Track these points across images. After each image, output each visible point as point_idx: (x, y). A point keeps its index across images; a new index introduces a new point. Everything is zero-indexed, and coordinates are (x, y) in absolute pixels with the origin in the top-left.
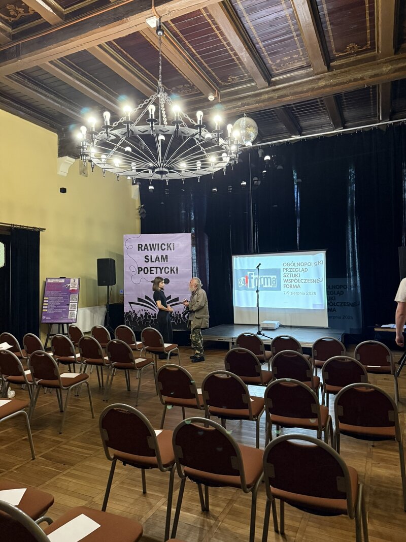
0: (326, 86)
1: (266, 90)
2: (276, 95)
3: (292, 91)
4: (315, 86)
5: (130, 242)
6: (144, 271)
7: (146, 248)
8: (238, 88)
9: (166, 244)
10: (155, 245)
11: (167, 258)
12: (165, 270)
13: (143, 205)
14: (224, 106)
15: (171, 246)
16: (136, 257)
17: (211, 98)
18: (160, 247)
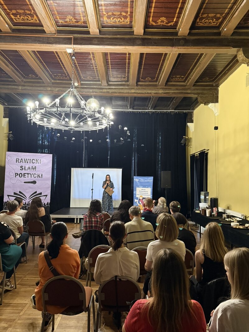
0: (135, 93)
1: (106, 87)
2: (111, 91)
3: (119, 91)
4: (130, 91)
5: (10, 157)
6: (19, 175)
7: (22, 161)
8: (91, 82)
9: (35, 160)
10: (28, 160)
11: (36, 168)
12: (34, 176)
13: (11, 132)
14: (82, 90)
15: (39, 161)
16: (14, 167)
17: (76, 84)
18: (31, 161)
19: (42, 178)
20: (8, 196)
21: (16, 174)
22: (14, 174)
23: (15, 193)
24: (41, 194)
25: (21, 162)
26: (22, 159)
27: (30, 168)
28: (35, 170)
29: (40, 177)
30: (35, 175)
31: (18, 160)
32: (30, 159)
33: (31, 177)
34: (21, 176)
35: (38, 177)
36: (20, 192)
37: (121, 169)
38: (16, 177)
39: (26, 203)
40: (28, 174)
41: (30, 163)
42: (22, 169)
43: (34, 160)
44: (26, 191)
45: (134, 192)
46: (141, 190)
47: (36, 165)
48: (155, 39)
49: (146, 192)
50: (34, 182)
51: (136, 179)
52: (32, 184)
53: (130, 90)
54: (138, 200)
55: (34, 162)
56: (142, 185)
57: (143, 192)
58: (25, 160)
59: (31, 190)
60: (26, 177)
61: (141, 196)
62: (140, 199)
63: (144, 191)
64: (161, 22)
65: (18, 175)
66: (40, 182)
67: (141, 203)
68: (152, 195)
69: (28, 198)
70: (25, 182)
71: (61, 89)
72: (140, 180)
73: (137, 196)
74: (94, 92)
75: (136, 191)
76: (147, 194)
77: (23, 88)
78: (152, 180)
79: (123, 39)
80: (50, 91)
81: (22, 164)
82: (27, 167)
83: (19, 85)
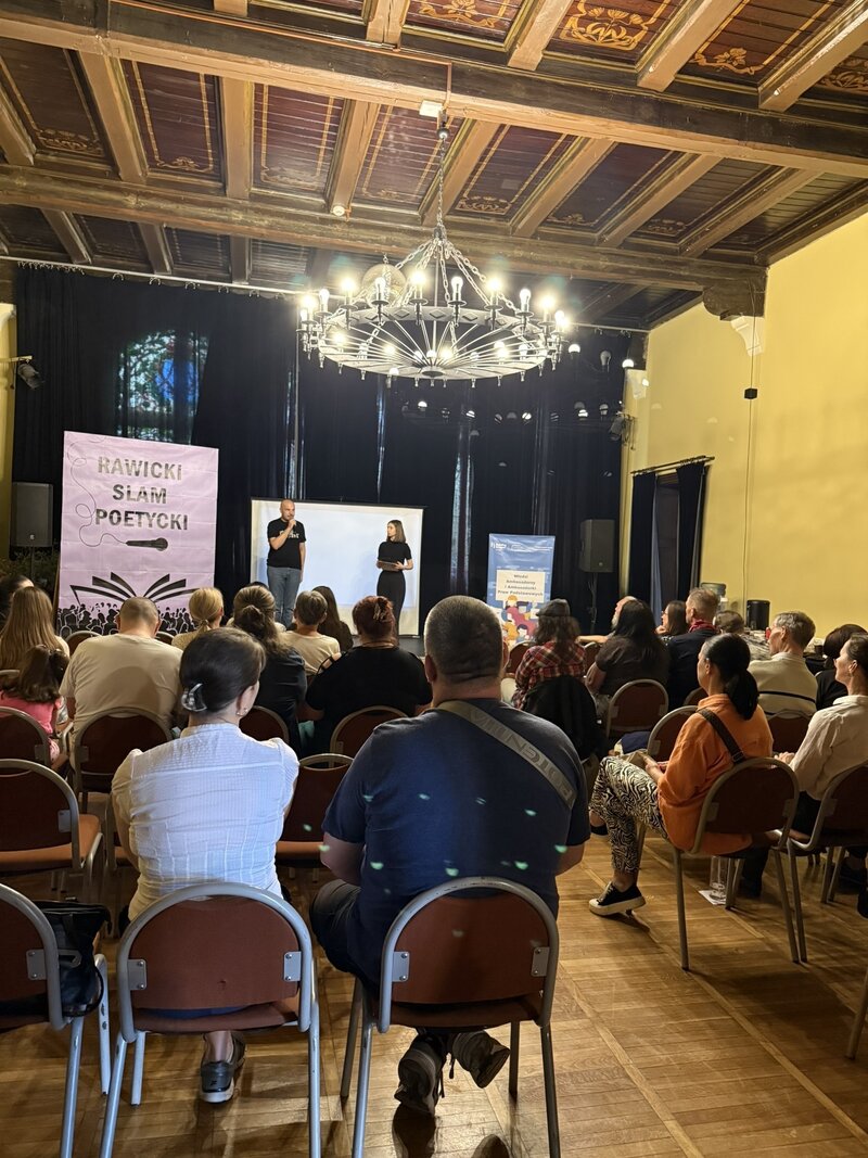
5: (79, 450)
6: (111, 518)
7: (117, 467)
8: (387, 209)
9: (163, 465)
10: (138, 463)
11: (164, 495)
12: (159, 520)
13: (30, 357)
14: (354, 232)
15: (175, 470)
16: (93, 486)
17: (338, 210)
18: (149, 470)
19: (185, 528)
20: (74, 588)
21: (101, 514)
22: (93, 510)
23: (96, 581)
24: (182, 583)
25: (114, 470)
26: (118, 461)
27: (145, 493)
28: (164, 502)
29: (179, 528)
30: (163, 517)
31: (104, 462)
32: (146, 463)
33: (151, 525)
34: (115, 520)
35: (173, 527)
36: (114, 577)
37: (420, 511)
38: (98, 523)
40: (139, 513)
41: (146, 475)
42: (118, 496)
43: (160, 466)
44: (136, 573)
45: (490, 585)
46: (513, 578)
47: (169, 483)
48: (695, 110)
49: (531, 585)
50: (161, 544)
51: (498, 544)
52: (155, 549)
53: (510, 248)
54: (500, 610)
55: (160, 474)
56: (515, 563)
57: (518, 585)
58: (127, 465)
59: (150, 570)
60: (132, 525)
61: (511, 598)
62: (507, 607)
63: (523, 580)
64: (727, 60)
65: (105, 514)
66: (180, 543)
70: (129, 543)
71: (282, 221)
72: (510, 546)
73: (499, 597)
74: (393, 243)
75: (495, 580)
76: (532, 591)
77: (145, 202)
78: (552, 548)
79: (603, 95)
80: (243, 223)
81: (118, 478)
82: (135, 489)
83: (129, 192)
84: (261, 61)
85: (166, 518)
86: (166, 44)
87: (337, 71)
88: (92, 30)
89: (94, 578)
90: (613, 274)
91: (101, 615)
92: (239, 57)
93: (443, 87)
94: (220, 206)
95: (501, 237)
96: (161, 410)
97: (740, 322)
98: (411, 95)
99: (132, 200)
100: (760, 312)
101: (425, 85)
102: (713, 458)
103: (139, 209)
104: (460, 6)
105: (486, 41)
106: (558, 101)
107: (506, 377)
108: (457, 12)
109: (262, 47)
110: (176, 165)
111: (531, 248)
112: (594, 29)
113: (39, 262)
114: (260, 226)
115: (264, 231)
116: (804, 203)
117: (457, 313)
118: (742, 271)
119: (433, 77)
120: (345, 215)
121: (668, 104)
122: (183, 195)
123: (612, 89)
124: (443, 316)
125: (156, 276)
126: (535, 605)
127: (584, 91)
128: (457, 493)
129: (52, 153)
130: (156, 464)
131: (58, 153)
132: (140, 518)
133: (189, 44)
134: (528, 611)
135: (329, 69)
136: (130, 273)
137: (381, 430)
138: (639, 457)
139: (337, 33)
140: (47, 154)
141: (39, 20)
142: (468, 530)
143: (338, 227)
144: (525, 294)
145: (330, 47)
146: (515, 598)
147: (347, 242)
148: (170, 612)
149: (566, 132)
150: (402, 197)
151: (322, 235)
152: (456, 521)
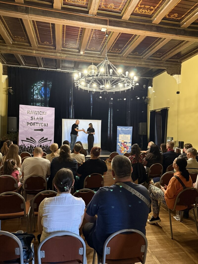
5: (23, 109)
8: (93, 52)
10: (36, 112)
11: (43, 119)
12: (41, 125)
13: (11, 87)
14: (85, 58)
15: (45, 113)
16: (26, 117)
17: (82, 53)
18: (39, 113)
19: (47, 126)
20: (22, 141)
21: (28, 123)
22: (26, 123)
23: (27, 139)
24: (47, 139)
25: (31, 113)
26: (32, 111)
27: (38, 118)
28: (42, 120)
29: (46, 126)
30: (42, 124)
31: (29, 112)
32: (38, 112)
33: (39, 126)
34: (31, 125)
36: (31, 138)
39: (36, 146)
40: (37, 123)
42: (32, 119)
43: (42, 112)
44: (36, 137)
45: (117, 138)
46: (123, 136)
47: (43, 116)
48: (165, 28)
49: (127, 138)
50: (42, 130)
51: (119, 128)
52: (40, 131)
53: (121, 60)
54: (120, 144)
55: (42, 114)
56: (123, 133)
57: (124, 138)
58: (34, 112)
59: (39, 136)
60: (35, 126)
61: (122, 141)
62: (122, 143)
63: (125, 137)
64: (173, 16)
65: (29, 123)
66: (46, 130)
67: (123, 145)
68: (131, 140)
69: (37, 142)
70: (35, 130)
71: (69, 55)
72: (122, 129)
73: (120, 141)
74: (94, 60)
75: (119, 137)
76: (128, 139)
77: (37, 52)
78: (132, 129)
79: (144, 25)
80: (60, 56)
81: (32, 115)
82: (36, 118)
83: (34, 50)
84: (64, 20)
85: (43, 124)
86: (43, 16)
87: (82, 22)
88: (25, 14)
89: (27, 138)
90: (146, 66)
91: (28, 147)
92: (60, 19)
93: (107, 25)
94: (55, 52)
95: (119, 58)
96: (41, 99)
97: (175, 76)
98: (99, 27)
99: (34, 52)
100: (180, 74)
101: (102, 24)
102: (169, 108)
103: (36, 54)
104: (111, 6)
105: (117, 14)
106: (133, 27)
107: (122, 91)
108: (110, 7)
109: (64, 16)
110: (44, 43)
111: (126, 60)
112: (142, 10)
113: (13, 66)
114: (64, 57)
115: (65, 58)
116: (190, 48)
117: (111, 78)
118: (176, 64)
119: (104, 22)
120: (83, 54)
121: (159, 27)
122: (46, 50)
123: (146, 24)
124: (108, 78)
125: (40, 68)
126: (128, 143)
127: (140, 24)
128: (109, 116)
129: (16, 41)
130: (40, 112)
131: (18, 41)
132: (37, 124)
133: (48, 16)
134: (127, 144)
135: (80, 21)
136: (34, 68)
137: (92, 102)
138: (151, 107)
139: (82, 13)
140: (15, 42)
141: (13, 12)
142: (112, 125)
143: (82, 57)
144: (127, 73)
145: (80, 16)
146: (123, 141)
147: (84, 60)
148: (44, 146)
149: (135, 34)
150: (96, 49)
151: (78, 58)
152: (109, 123)
